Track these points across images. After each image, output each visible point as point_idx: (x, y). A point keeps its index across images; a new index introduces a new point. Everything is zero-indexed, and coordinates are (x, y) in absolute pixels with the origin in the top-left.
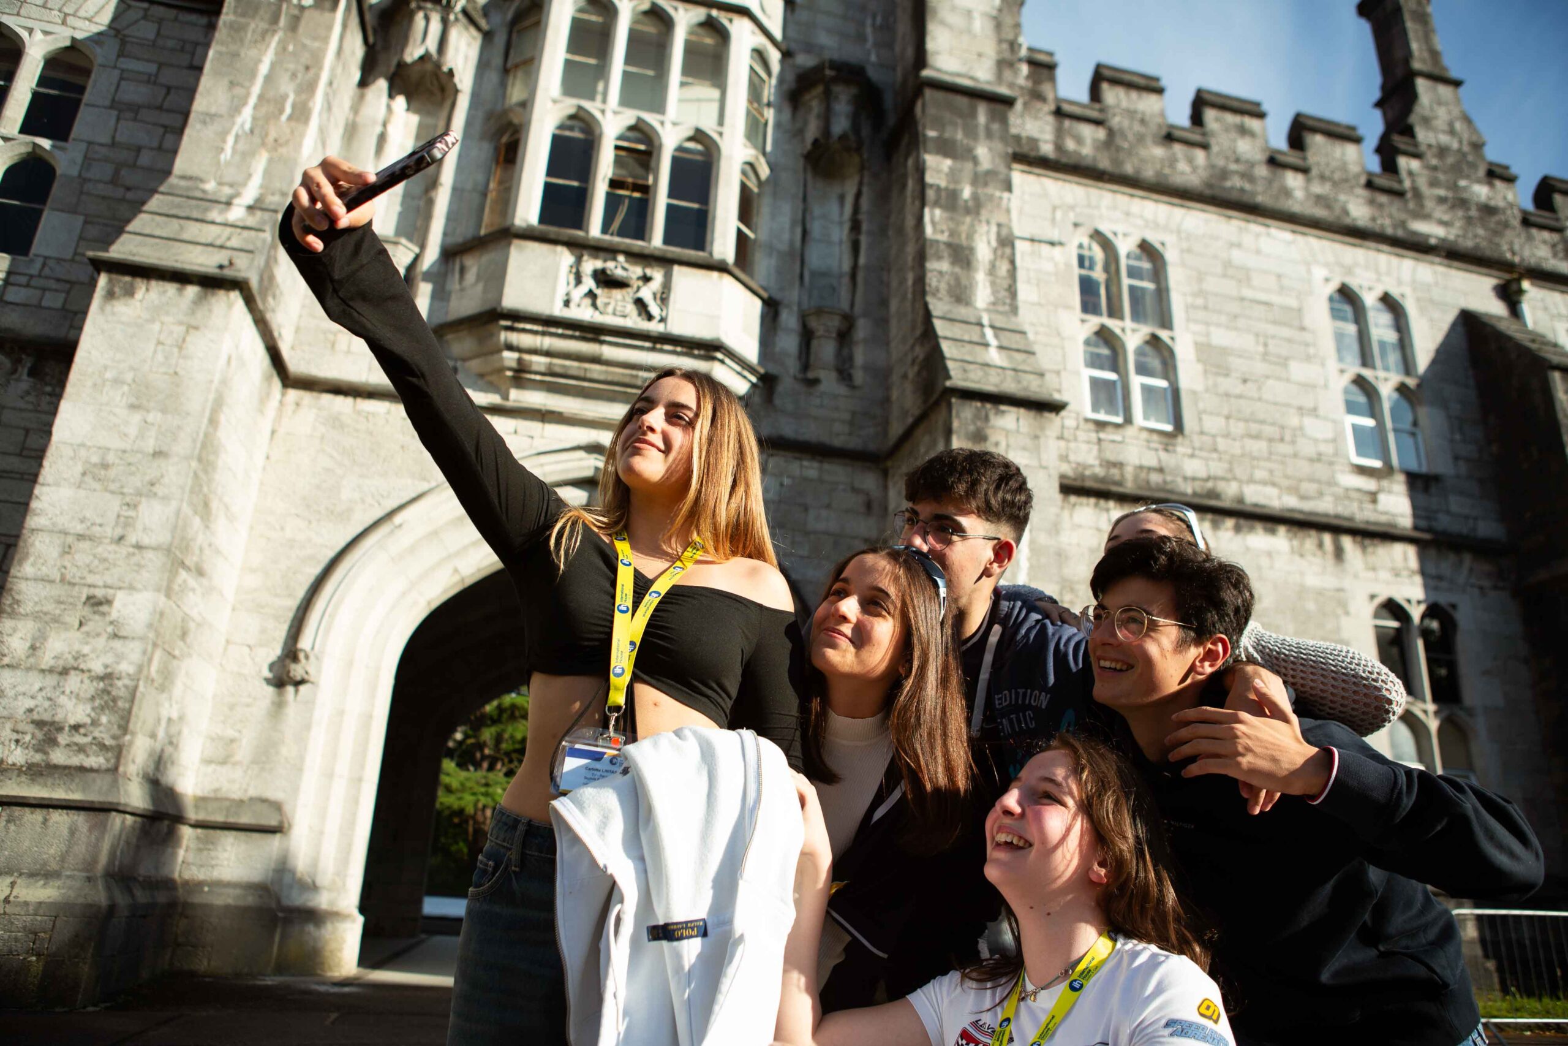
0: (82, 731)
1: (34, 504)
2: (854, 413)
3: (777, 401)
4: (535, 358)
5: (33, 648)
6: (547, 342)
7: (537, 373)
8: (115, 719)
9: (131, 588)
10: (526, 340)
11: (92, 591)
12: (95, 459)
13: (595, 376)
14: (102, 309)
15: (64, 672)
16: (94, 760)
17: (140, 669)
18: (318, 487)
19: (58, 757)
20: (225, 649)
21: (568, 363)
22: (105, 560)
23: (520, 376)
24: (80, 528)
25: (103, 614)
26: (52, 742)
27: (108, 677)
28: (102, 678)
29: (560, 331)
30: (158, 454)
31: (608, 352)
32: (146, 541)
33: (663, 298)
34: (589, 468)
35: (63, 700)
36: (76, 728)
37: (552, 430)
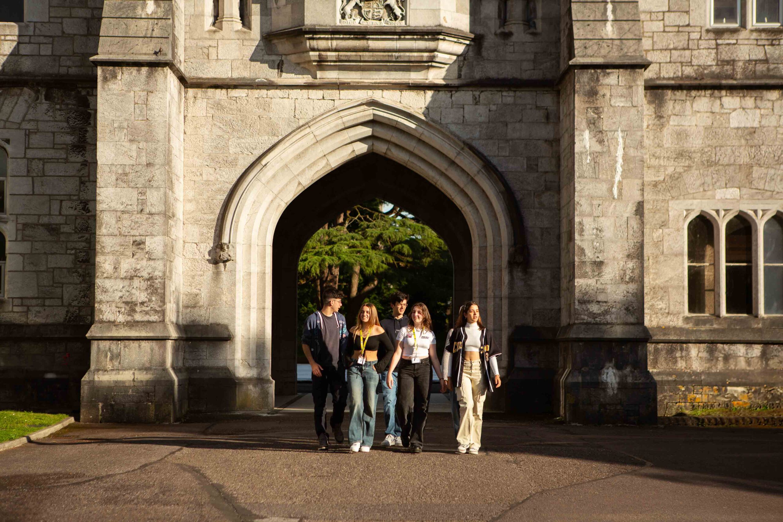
0: (145, 305)
1: (98, 198)
2: (536, 53)
3: (484, 54)
4: (329, 54)
5: (115, 268)
7: (331, 61)
8: (158, 298)
9: (152, 235)
10: (322, 44)
11: (134, 238)
12: (120, 171)
13: (366, 59)
14: (103, 88)
15: (131, 278)
16: (154, 318)
17: (164, 273)
18: (216, 147)
19: (138, 317)
20: (184, 247)
21: (349, 54)
22: (137, 222)
23: (322, 64)
24: (122, 208)
25: (142, 249)
26: (134, 311)
27: (150, 279)
28: (148, 280)
29: (342, 36)
30: (149, 165)
31: (372, 44)
32: (153, 211)
34: (369, 115)
35: (134, 291)
36: (142, 303)
37: (345, 93)
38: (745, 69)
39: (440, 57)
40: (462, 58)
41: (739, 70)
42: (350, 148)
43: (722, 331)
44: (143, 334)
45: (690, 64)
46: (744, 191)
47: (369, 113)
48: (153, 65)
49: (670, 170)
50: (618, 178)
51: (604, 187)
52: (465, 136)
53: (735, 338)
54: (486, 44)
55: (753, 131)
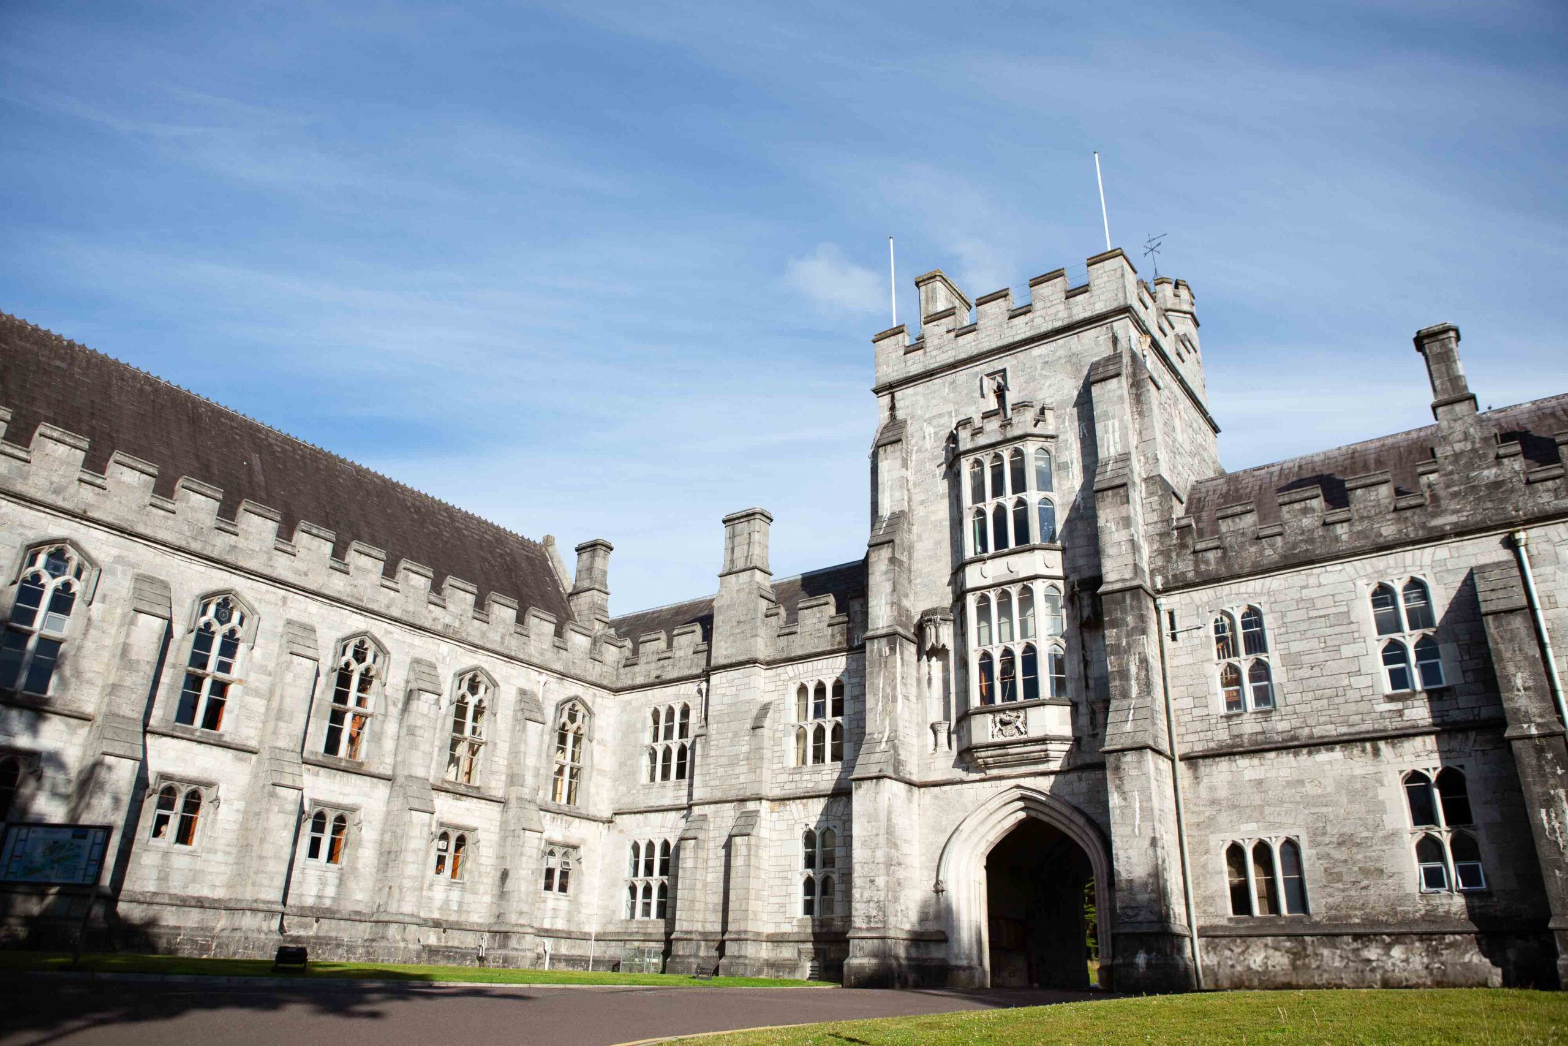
1: (853, 856)
3: (1084, 748)
4: (988, 760)
5: (861, 896)
6: (989, 753)
7: (991, 764)
8: (883, 913)
9: (878, 876)
10: (983, 754)
11: (870, 878)
12: (863, 839)
13: (1010, 760)
14: (855, 794)
15: (869, 902)
16: (880, 925)
17: (885, 898)
18: (936, 822)
19: (872, 925)
21: (1000, 758)
22: (871, 869)
23: (987, 766)
24: (864, 861)
25: (874, 884)
26: (870, 921)
28: (878, 902)
29: (994, 748)
31: (1011, 751)
33: (1025, 724)
35: (871, 910)
36: (875, 917)
37: (1004, 782)
38: (1249, 740)
39: (1052, 754)
40: (1069, 752)
41: (1246, 741)
42: (1014, 816)
43: (1254, 928)
44: (874, 935)
45: (1212, 740)
46: (1260, 824)
47: (1018, 793)
48: (878, 778)
49: (1207, 814)
50: (1137, 822)
51: (1130, 829)
52: (1075, 802)
53: (1264, 932)
54: (1083, 742)
55: (1260, 782)
